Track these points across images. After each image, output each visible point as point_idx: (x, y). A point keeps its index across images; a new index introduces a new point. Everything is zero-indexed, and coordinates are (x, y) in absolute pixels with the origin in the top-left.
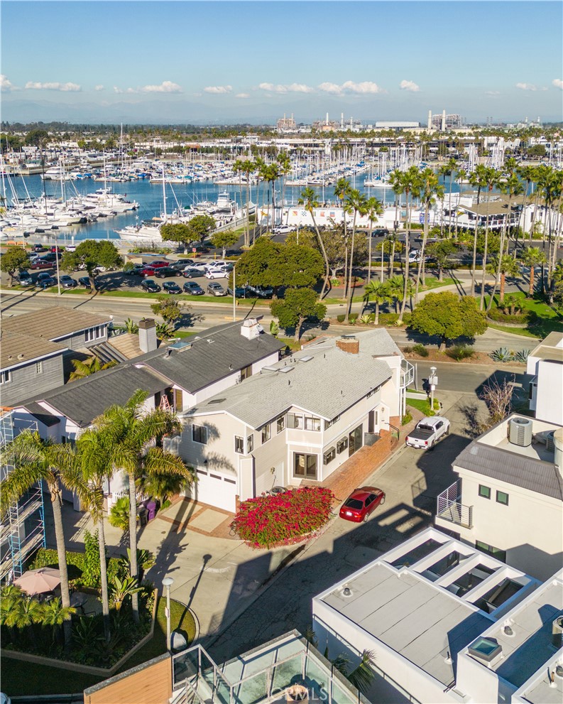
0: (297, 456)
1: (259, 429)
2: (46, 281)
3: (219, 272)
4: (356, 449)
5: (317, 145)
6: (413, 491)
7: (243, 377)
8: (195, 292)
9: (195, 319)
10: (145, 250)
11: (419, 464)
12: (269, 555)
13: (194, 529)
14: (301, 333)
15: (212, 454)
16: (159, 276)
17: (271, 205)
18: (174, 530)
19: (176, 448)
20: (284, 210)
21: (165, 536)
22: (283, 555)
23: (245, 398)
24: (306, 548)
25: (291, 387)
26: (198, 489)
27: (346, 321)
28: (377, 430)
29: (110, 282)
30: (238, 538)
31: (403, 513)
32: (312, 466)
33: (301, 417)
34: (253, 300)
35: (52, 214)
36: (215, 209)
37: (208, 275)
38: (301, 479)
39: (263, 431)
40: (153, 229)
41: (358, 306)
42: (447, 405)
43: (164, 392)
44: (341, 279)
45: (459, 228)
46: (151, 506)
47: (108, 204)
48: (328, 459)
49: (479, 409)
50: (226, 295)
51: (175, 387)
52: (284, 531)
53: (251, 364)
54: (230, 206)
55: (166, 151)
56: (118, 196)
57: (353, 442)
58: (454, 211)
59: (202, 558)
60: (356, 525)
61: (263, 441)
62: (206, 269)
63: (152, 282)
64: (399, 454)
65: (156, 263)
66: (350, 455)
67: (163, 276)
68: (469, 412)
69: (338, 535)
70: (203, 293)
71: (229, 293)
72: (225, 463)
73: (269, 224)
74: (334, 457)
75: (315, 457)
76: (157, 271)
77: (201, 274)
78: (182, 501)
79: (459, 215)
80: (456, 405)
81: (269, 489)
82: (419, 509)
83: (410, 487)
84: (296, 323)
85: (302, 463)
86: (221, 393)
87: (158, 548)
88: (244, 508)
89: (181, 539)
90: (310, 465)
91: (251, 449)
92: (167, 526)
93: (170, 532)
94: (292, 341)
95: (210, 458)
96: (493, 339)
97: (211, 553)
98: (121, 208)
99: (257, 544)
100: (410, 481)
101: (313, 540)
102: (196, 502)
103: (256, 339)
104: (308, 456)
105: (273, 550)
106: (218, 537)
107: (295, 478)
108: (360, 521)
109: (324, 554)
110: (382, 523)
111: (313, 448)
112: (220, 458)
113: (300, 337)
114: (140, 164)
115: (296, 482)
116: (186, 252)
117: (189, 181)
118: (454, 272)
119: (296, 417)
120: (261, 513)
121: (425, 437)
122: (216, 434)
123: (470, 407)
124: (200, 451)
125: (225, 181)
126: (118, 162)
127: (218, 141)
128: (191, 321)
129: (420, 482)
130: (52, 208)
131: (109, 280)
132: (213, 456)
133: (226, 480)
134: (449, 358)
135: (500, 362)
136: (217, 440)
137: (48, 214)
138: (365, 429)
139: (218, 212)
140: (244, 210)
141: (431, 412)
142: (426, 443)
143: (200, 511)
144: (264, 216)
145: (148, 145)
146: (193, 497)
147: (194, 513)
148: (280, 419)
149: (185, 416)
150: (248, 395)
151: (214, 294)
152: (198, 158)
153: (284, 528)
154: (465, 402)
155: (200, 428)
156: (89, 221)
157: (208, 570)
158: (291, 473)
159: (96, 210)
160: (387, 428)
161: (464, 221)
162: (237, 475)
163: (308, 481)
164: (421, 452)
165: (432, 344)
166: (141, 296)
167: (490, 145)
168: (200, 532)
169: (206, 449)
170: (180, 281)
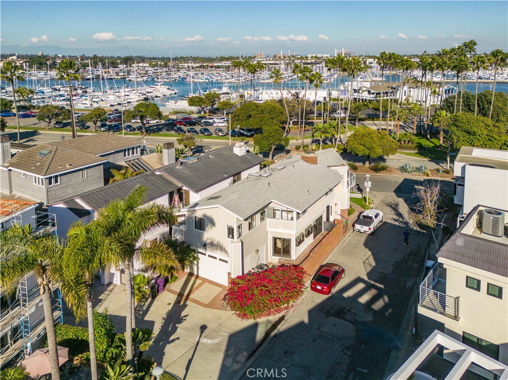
0: (275, 239)
1: (246, 220)
2: (117, 128)
3: (222, 123)
4: (318, 234)
5: (276, 64)
6: (365, 267)
7: (234, 181)
8: (206, 134)
9: (206, 149)
10: (179, 112)
11: (366, 245)
12: (256, 326)
13: (195, 301)
14: (273, 156)
15: (209, 239)
16: (185, 126)
17: (253, 89)
18: (178, 302)
19: (182, 234)
20: (260, 92)
21: (170, 307)
22: (267, 325)
23: (236, 195)
24: (285, 319)
25: (270, 187)
26: (199, 266)
27: (301, 149)
28: (332, 219)
29: (156, 129)
30: (229, 309)
31: (361, 286)
32: (287, 247)
33: (279, 210)
34: (242, 138)
35: (128, 95)
36: (221, 92)
37: (215, 125)
38: (278, 258)
39: (249, 220)
40: (184, 101)
41: (308, 141)
42: (377, 201)
43: (176, 191)
44: (296, 126)
45: (363, 99)
46: (161, 282)
47: (161, 91)
48: (299, 242)
49: (399, 204)
50: (226, 135)
51: (184, 188)
52: (267, 304)
53: (241, 172)
54: (229, 91)
55: (196, 68)
56: (167, 87)
57: (316, 228)
58: (359, 90)
59: (199, 328)
60: (325, 297)
61: (249, 229)
62: (214, 121)
63: (181, 128)
64: (349, 237)
65: (184, 118)
66: (314, 238)
67: (188, 125)
68: (393, 206)
69: (311, 306)
70: (212, 134)
71: (227, 134)
72: (220, 246)
73: (252, 99)
74: (303, 240)
75: (289, 240)
76: (184, 122)
77: (211, 124)
78: (186, 276)
79: (362, 92)
80: (383, 201)
81: (254, 266)
82: (373, 282)
83: (362, 264)
84: (270, 149)
85: (279, 245)
86: (218, 192)
87: (163, 318)
88: (234, 284)
89: (183, 310)
90: (285, 246)
91: (240, 235)
92: (173, 298)
93: (175, 303)
94: (268, 161)
95: (208, 242)
96: (398, 159)
97: (207, 324)
98: (168, 93)
99: (245, 315)
100: (361, 259)
101: (291, 310)
102: (197, 276)
103: (244, 156)
104: (284, 240)
105: (259, 320)
106: (213, 308)
107: (274, 257)
108: (328, 294)
109: (301, 324)
110: (346, 295)
111: (288, 233)
112: (215, 242)
113: (272, 159)
114: (181, 74)
115: (275, 260)
116: (202, 113)
117: (207, 81)
118: (364, 122)
119: (274, 210)
120: (248, 289)
121: (368, 224)
122: (213, 223)
123: (393, 202)
124: (200, 237)
125: (227, 81)
126: (169, 73)
127: (224, 63)
128: (203, 150)
129: (369, 259)
130: (128, 92)
131: (155, 127)
132: (210, 241)
133: (220, 260)
134: (371, 171)
135: (406, 173)
136: (214, 228)
137: (126, 95)
138: (324, 219)
139: (223, 94)
140: (238, 94)
141: (367, 206)
142: (370, 229)
143: (200, 285)
144: (248, 95)
145: (186, 65)
146: (195, 273)
147: (195, 286)
148: (262, 211)
149: (189, 209)
150: (238, 193)
151: (218, 135)
152: (212, 71)
153: (267, 302)
154: (389, 200)
155: (200, 218)
156: (150, 99)
157: (204, 340)
158: (270, 254)
159: (153, 94)
160: (339, 218)
161: (365, 95)
162: (229, 256)
163: (284, 260)
164: (366, 235)
165: (359, 162)
166: (173, 136)
167: (370, 63)
168: (198, 304)
169: (205, 235)
170: (198, 128)
